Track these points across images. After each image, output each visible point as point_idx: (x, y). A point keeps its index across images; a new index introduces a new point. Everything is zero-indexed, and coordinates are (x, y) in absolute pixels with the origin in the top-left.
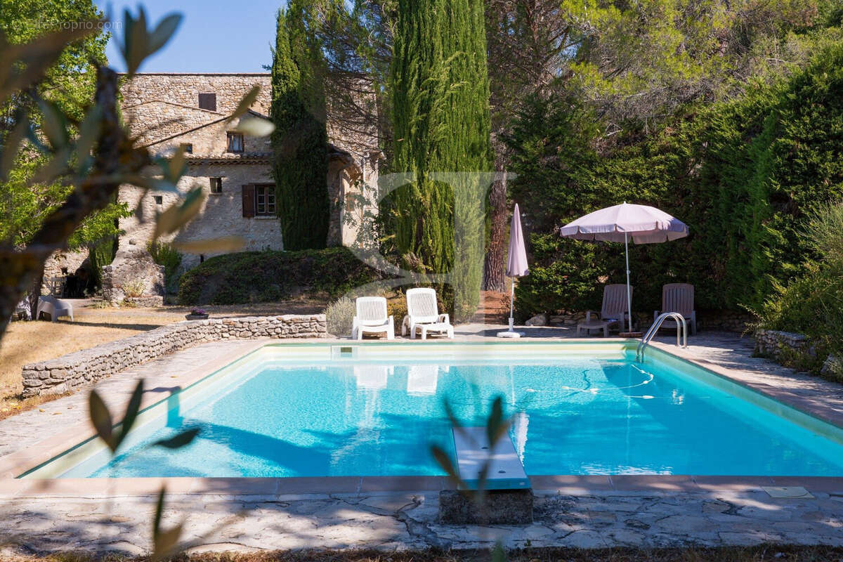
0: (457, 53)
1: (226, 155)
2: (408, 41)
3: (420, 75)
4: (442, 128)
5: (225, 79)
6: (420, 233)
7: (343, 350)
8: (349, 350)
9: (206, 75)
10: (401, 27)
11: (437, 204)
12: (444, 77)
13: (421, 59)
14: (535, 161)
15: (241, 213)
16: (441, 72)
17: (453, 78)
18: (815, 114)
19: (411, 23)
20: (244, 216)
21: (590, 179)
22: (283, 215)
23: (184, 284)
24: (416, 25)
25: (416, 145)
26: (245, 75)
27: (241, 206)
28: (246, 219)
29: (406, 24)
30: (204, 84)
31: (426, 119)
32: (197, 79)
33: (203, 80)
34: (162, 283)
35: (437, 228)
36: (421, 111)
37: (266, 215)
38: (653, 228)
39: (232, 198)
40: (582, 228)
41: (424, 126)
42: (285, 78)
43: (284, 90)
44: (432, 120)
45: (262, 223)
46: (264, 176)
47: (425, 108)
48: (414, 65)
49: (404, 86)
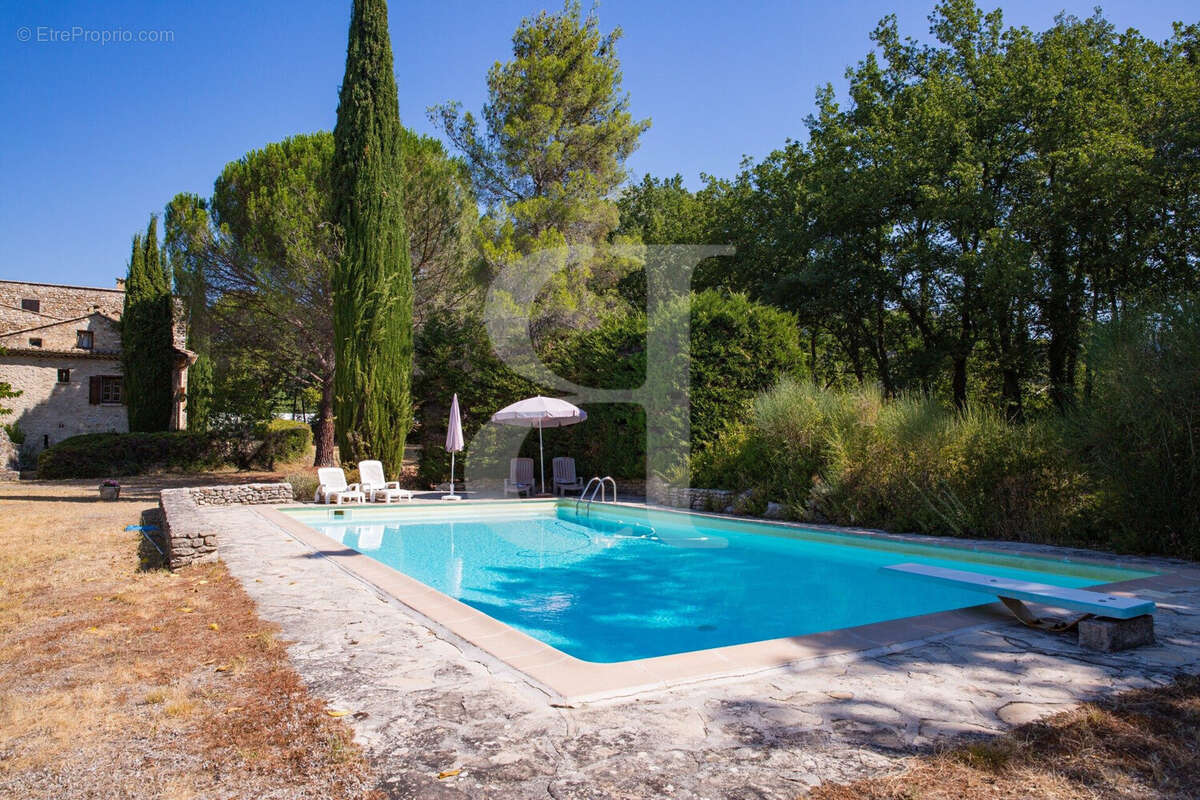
0: (396, 274)
1: (76, 350)
2: (354, 260)
3: (365, 288)
4: (383, 331)
5: (50, 289)
6: (361, 416)
7: (336, 513)
8: (341, 513)
9: (30, 284)
10: (347, 249)
11: (376, 392)
12: (386, 292)
13: (367, 275)
14: (445, 363)
15: (88, 400)
16: (384, 286)
17: (392, 293)
18: (701, 339)
19: (357, 246)
20: (91, 402)
21: (493, 378)
22: (130, 403)
23: (44, 460)
24: (362, 249)
25: (359, 344)
26: (69, 288)
27: (88, 395)
28: (92, 407)
29: (352, 247)
30: (28, 292)
31: (371, 323)
32: (22, 287)
33: (27, 288)
34: (17, 459)
35: (376, 412)
36: (366, 316)
37: (111, 402)
38: (571, 415)
39: (78, 387)
40: (519, 414)
41: (368, 328)
42: (139, 289)
43: (138, 299)
44: (376, 325)
45: (108, 411)
46: (110, 369)
47: (370, 314)
48: (361, 280)
49: (351, 296)
